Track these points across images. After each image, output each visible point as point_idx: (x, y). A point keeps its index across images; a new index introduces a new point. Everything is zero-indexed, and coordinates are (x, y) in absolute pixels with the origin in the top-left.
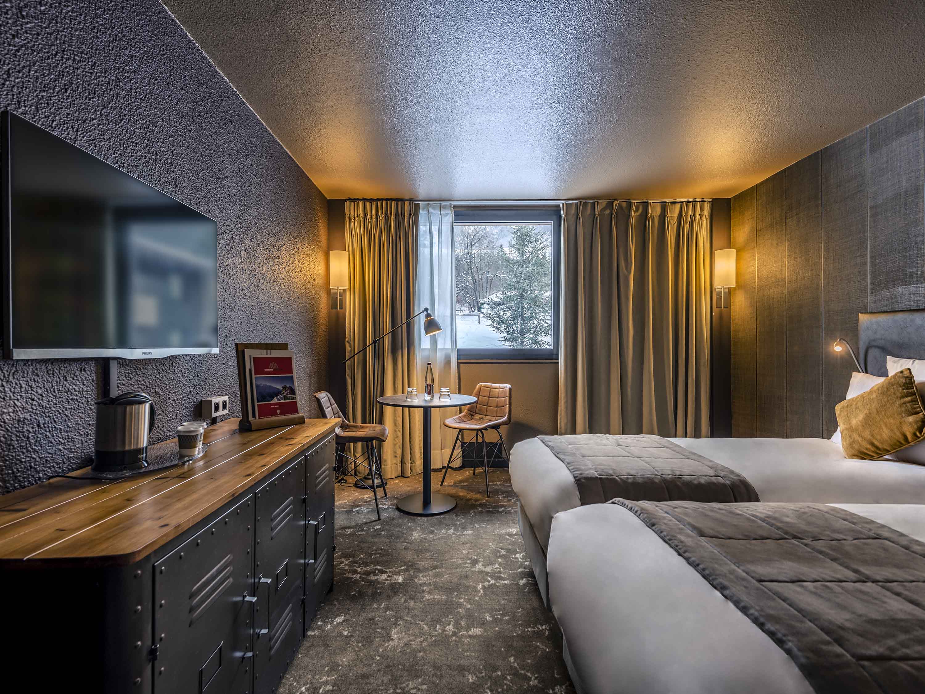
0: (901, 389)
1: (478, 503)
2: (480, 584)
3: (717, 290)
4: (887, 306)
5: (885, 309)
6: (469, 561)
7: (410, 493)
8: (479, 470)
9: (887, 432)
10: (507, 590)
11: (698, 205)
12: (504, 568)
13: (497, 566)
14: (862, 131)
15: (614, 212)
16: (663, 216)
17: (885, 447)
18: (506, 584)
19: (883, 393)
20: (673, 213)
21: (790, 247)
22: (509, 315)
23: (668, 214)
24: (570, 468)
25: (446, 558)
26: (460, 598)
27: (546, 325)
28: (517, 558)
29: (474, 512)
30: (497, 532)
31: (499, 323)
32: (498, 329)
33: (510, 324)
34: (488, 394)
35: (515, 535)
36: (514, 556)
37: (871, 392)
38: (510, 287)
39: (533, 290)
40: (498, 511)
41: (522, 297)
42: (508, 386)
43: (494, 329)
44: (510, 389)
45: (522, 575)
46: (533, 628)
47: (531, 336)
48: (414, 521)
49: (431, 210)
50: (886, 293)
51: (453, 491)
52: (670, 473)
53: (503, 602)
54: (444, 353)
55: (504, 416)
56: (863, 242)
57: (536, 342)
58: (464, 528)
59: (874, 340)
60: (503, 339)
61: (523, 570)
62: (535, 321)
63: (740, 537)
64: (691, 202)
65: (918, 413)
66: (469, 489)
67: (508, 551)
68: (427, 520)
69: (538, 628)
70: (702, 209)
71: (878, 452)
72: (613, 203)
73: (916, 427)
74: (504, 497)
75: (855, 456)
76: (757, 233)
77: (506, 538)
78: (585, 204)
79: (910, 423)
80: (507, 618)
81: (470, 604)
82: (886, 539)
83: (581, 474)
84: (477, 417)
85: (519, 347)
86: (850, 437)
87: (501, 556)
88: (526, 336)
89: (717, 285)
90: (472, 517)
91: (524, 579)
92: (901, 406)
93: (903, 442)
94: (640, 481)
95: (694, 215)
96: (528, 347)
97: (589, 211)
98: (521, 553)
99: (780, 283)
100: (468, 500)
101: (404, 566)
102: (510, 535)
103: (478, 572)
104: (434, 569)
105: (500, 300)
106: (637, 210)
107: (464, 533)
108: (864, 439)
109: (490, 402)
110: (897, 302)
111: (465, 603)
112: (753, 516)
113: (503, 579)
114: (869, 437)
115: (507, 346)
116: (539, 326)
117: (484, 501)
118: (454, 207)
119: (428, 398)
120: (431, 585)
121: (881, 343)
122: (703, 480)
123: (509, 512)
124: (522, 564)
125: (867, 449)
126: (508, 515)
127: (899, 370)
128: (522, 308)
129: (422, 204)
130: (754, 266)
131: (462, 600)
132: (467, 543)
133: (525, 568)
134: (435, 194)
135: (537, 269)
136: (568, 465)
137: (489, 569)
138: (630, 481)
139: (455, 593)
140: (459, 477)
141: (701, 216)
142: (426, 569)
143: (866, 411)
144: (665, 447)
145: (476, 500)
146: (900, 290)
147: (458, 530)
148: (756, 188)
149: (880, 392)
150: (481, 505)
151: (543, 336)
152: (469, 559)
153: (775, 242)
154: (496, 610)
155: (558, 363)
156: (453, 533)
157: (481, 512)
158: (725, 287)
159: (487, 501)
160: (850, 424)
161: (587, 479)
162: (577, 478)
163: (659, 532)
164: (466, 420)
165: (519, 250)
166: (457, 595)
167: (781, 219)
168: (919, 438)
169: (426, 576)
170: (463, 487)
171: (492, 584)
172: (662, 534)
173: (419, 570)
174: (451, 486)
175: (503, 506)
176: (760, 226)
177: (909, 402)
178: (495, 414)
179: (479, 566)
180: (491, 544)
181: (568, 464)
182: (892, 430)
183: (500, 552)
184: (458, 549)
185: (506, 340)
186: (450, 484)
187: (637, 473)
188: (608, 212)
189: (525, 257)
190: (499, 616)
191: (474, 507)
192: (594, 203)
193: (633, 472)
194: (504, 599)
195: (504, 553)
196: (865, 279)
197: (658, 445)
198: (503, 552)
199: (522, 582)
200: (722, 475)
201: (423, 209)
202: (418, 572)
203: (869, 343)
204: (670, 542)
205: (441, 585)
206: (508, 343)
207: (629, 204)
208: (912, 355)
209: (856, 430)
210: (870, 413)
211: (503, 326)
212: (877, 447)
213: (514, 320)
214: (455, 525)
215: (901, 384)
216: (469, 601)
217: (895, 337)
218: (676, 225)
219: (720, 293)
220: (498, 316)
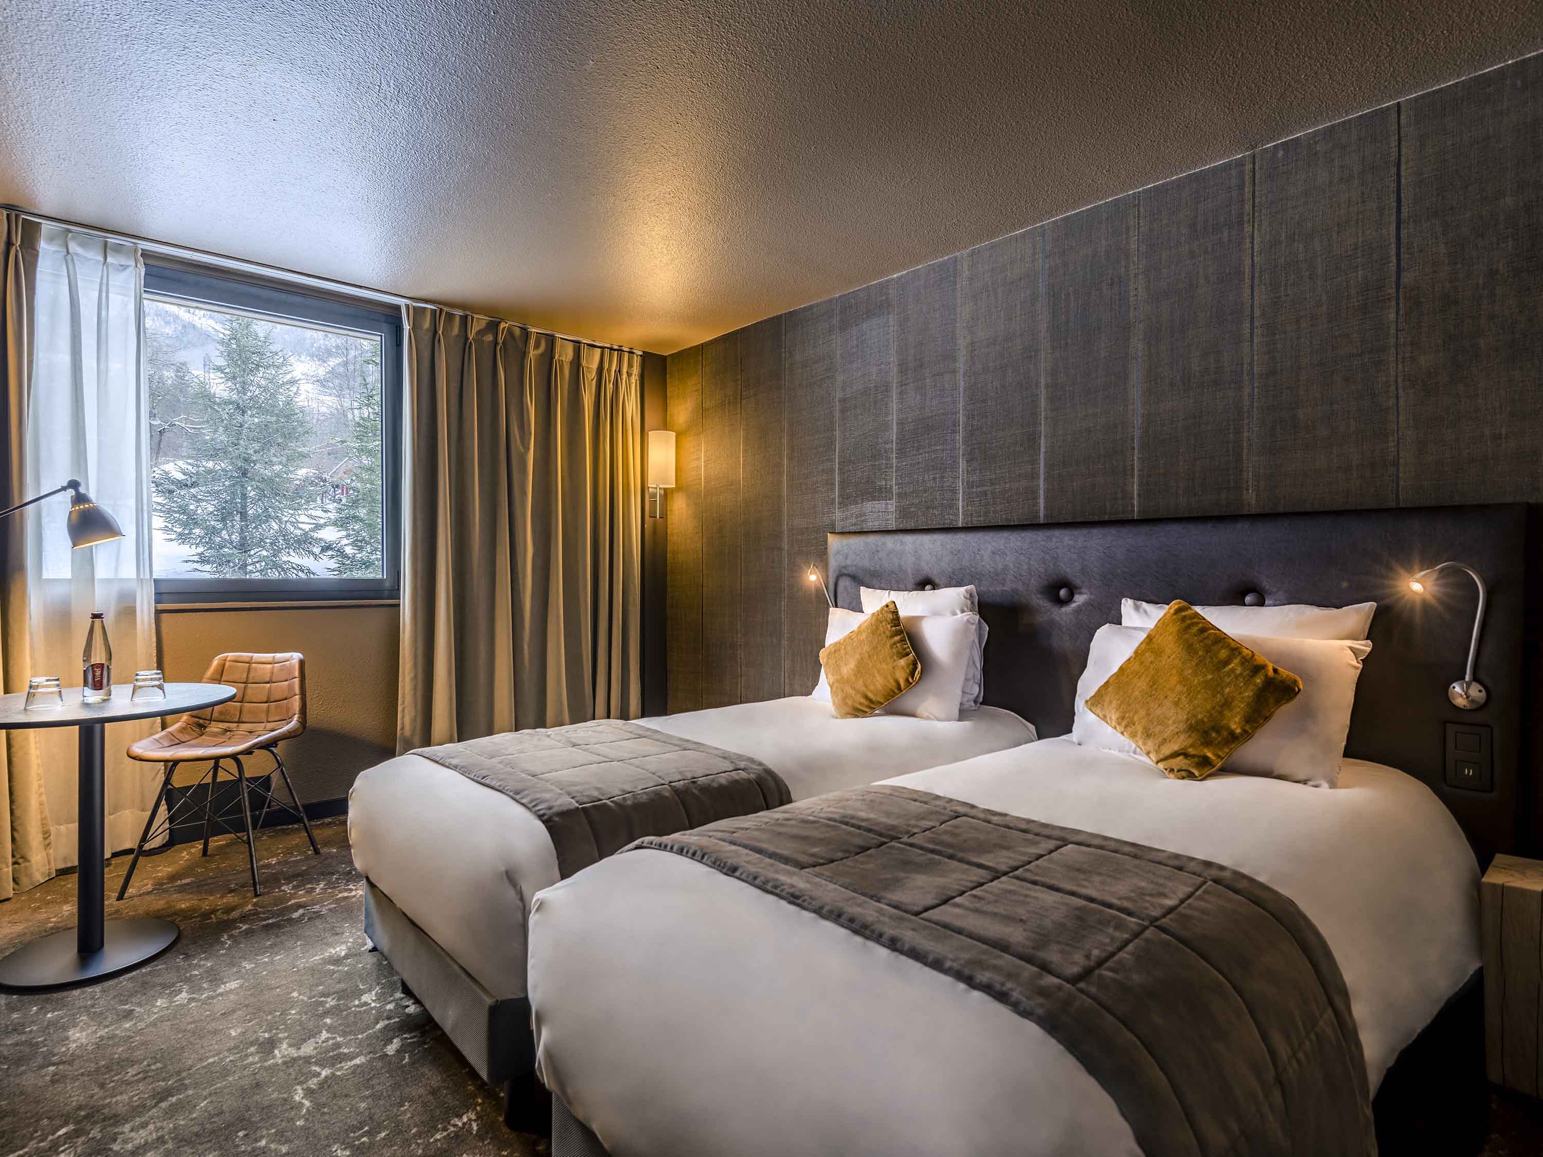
0: (889, 626)
1: (235, 914)
2: (299, 1087)
3: (650, 490)
4: (855, 524)
5: (853, 529)
6: (252, 1049)
7: (28, 938)
8: (217, 842)
9: (880, 681)
10: (364, 1076)
11: (626, 356)
12: (344, 1034)
13: (324, 1035)
14: (830, 301)
15: (500, 341)
16: (576, 364)
17: (879, 699)
18: (358, 1066)
19: (873, 633)
20: (591, 362)
21: (746, 439)
22: (211, 508)
23: (584, 363)
24: (524, 801)
25: (190, 1062)
26: (256, 1141)
27: (298, 532)
28: (366, 1004)
29: (231, 937)
30: (301, 963)
31: (185, 525)
32: (183, 538)
33: (214, 527)
34: (245, 676)
35: (347, 957)
36: (357, 1002)
37: (859, 632)
38: (214, 454)
39: (270, 463)
40: (290, 920)
41: (244, 474)
42: (296, 656)
43: (173, 537)
44: (302, 663)
45: (387, 1036)
46: (445, 1129)
47: (265, 553)
48: (62, 1005)
49: (74, 247)
50: (854, 509)
51: (158, 904)
52: (680, 777)
53: (363, 1105)
54: (115, 589)
55: (287, 719)
56: (832, 444)
57: (276, 566)
58: (215, 978)
59: (845, 567)
60: (196, 558)
61: (387, 1022)
62: (274, 524)
63: (840, 855)
64: (615, 350)
65: (907, 654)
66: (200, 887)
67: (342, 995)
68: (103, 991)
69: (455, 1126)
70: (630, 365)
71: (872, 706)
72: (498, 324)
73: (908, 671)
74: (294, 888)
75: (848, 714)
76: (702, 412)
77: (329, 970)
78: (450, 316)
79: (903, 668)
80: (383, 1135)
81: (288, 1141)
82: (965, 815)
83: (550, 808)
84: (215, 727)
85: (238, 576)
86: (843, 691)
87: (326, 1013)
88: (252, 552)
89: (651, 484)
90: (230, 947)
91: (395, 1041)
92: (891, 647)
93: (896, 691)
94: (644, 798)
95: (619, 371)
96: (257, 576)
97: (456, 330)
98: (370, 990)
99: (733, 487)
100: (206, 915)
101: (66, 1123)
102: (337, 961)
103: (285, 1063)
104: (162, 1100)
105: (184, 477)
106: (537, 346)
107: (218, 992)
108: (857, 691)
109: (249, 692)
110: (865, 521)
111: (273, 1146)
112: (829, 819)
113: (350, 1057)
114: (863, 689)
115: (207, 573)
116: (284, 533)
117: (250, 907)
118: (145, 254)
119: (93, 696)
120: (164, 1142)
121: (851, 570)
122: (723, 779)
123: (318, 916)
124: (379, 1011)
125: (861, 704)
126: (318, 922)
127: (884, 604)
128: (244, 496)
129: (46, 226)
130: (698, 459)
131: (263, 1143)
132: (234, 1011)
133: (389, 1018)
134: (86, 210)
135: (276, 422)
136: (516, 795)
137: (308, 1049)
138: (629, 802)
139: (241, 1134)
140: (163, 868)
141: (629, 374)
142: (137, 1110)
143: (857, 656)
144: (640, 737)
145: (229, 910)
146: (869, 506)
147: (200, 990)
148: (702, 347)
149: (869, 631)
150: (244, 918)
151: (292, 553)
152: (252, 1044)
153: (727, 429)
154: (354, 1129)
155: (399, 605)
156: (191, 1000)
157: (249, 933)
158: (661, 486)
159: (255, 904)
160: (840, 674)
161: (561, 814)
162: (545, 817)
163: (750, 879)
164: (188, 738)
165: (234, 378)
166: (246, 1136)
167: (735, 399)
168: (911, 684)
169: (144, 1126)
170: (182, 889)
171: (326, 1077)
172: (757, 882)
173: (117, 1119)
174: (149, 893)
175: (299, 906)
176: (707, 404)
177: (899, 642)
178: (263, 717)
179: (284, 1051)
180: (295, 994)
181: (517, 793)
182: (886, 678)
183: (322, 1004)
184: (215, 1032)
185: (203, 560)
186: (144, 890)
187: (636, 788)
188: (489, 338)
189: (249, 394)
190: (364, 1139)
191: (226, 926)
192: (466, 317)
193: (628, 788)
194: (364, 1099)
195: (333, 1003)
196: (833, 490)
197: (630, 735)
198: (331, 1002)
199: (391, 1049)
200: (742, 766)
201: (51, 239)
202: (116, 1124)
203: (840, 571)
204: (778, 891)
205: (196, 1129)
206: (208, 567)
207: (526, 334)
208: (883, 585)
209: (848, 681)
210: (862, 659)
211: (197, 531)
212: (871, 701)
213: (223, 520)
214: (188, 980)
215: (890, 621)
216: (280, 1137)
217: (866, 563)
218: (594, 381)
219: (654, 495)
220: (184, 510)
